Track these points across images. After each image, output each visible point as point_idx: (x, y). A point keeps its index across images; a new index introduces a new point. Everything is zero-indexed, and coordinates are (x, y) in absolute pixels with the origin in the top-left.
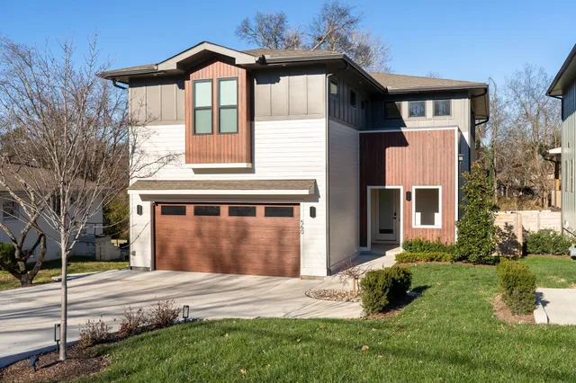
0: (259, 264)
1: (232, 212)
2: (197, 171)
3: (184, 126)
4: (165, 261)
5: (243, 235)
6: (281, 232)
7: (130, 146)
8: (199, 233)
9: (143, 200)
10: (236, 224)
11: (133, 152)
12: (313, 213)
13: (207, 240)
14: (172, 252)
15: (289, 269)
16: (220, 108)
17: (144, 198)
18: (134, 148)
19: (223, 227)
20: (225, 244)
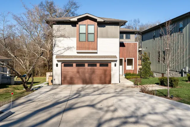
0: (98, 81)
1: (89, 65)
2: (78, 53)
3: (76, 38)
4: (66, 82)
5: (93, 72)
6: (105, 71)
7: (53, 44)
8: (78, 72)
9: (58, 62)
10: (91, 69)
11: (54, 46)
12: (115, 65)
13: (81, 74)
14: (68, 79)
15: (107, 82)
16: (88, 34)
17: (58, 61)
18: (55, 45)
19: (86, 70)
20: (87, 75)
